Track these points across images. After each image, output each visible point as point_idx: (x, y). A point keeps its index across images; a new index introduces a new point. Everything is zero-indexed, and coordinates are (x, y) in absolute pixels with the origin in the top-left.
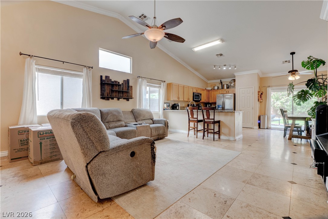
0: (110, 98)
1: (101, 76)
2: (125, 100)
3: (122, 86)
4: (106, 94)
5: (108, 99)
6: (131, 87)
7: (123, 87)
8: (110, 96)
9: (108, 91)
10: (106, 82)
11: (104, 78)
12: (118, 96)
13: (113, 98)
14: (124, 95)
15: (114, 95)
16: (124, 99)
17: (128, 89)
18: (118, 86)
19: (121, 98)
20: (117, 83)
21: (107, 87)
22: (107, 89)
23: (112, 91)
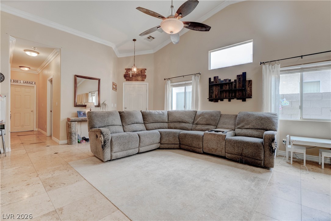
0: (219, 99)
1: (210, 79)
2: (240, 101)
3: (234, 83)
4: (214, 96)
5: (216, 101)
6: (250, 81)
7: (235, 85)
8: (219, 97)
9: (216, 93)
10: (214, 83)
11: (212, 80)
12: (229, 96)
13: (222, 100)
14: (237, 94)
15: (223, 96)
16: (238, 99)
17: (244, 86)
18: (229, 85)
19: (233, 99)
20: (228, 82)
21: (215, 89)
22: (216, 90)
23: (221, 92)
